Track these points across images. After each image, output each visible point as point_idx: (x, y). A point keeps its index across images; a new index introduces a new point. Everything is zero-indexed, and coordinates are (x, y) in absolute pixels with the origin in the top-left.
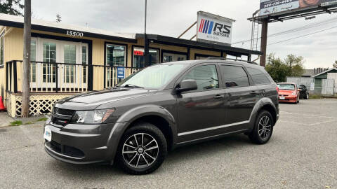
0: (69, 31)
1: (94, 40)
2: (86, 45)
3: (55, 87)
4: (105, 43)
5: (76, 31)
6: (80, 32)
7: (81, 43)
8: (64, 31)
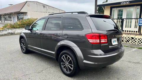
0: (122, 2)
2: (139, 7)
5: (125, 2)
6: (127, 1)
8: (120, 3)
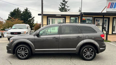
0: (57, 15)
1: (66, 17)
2: (64, 18)
3: (50, 31)
4: (70, 17)
6: (60, 15)
7: (62, 18)
